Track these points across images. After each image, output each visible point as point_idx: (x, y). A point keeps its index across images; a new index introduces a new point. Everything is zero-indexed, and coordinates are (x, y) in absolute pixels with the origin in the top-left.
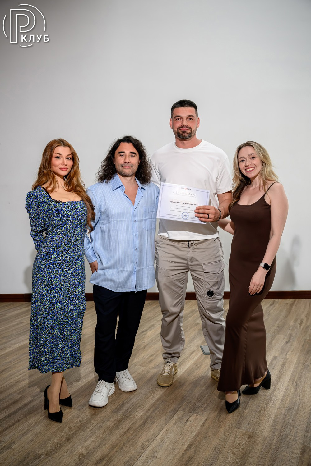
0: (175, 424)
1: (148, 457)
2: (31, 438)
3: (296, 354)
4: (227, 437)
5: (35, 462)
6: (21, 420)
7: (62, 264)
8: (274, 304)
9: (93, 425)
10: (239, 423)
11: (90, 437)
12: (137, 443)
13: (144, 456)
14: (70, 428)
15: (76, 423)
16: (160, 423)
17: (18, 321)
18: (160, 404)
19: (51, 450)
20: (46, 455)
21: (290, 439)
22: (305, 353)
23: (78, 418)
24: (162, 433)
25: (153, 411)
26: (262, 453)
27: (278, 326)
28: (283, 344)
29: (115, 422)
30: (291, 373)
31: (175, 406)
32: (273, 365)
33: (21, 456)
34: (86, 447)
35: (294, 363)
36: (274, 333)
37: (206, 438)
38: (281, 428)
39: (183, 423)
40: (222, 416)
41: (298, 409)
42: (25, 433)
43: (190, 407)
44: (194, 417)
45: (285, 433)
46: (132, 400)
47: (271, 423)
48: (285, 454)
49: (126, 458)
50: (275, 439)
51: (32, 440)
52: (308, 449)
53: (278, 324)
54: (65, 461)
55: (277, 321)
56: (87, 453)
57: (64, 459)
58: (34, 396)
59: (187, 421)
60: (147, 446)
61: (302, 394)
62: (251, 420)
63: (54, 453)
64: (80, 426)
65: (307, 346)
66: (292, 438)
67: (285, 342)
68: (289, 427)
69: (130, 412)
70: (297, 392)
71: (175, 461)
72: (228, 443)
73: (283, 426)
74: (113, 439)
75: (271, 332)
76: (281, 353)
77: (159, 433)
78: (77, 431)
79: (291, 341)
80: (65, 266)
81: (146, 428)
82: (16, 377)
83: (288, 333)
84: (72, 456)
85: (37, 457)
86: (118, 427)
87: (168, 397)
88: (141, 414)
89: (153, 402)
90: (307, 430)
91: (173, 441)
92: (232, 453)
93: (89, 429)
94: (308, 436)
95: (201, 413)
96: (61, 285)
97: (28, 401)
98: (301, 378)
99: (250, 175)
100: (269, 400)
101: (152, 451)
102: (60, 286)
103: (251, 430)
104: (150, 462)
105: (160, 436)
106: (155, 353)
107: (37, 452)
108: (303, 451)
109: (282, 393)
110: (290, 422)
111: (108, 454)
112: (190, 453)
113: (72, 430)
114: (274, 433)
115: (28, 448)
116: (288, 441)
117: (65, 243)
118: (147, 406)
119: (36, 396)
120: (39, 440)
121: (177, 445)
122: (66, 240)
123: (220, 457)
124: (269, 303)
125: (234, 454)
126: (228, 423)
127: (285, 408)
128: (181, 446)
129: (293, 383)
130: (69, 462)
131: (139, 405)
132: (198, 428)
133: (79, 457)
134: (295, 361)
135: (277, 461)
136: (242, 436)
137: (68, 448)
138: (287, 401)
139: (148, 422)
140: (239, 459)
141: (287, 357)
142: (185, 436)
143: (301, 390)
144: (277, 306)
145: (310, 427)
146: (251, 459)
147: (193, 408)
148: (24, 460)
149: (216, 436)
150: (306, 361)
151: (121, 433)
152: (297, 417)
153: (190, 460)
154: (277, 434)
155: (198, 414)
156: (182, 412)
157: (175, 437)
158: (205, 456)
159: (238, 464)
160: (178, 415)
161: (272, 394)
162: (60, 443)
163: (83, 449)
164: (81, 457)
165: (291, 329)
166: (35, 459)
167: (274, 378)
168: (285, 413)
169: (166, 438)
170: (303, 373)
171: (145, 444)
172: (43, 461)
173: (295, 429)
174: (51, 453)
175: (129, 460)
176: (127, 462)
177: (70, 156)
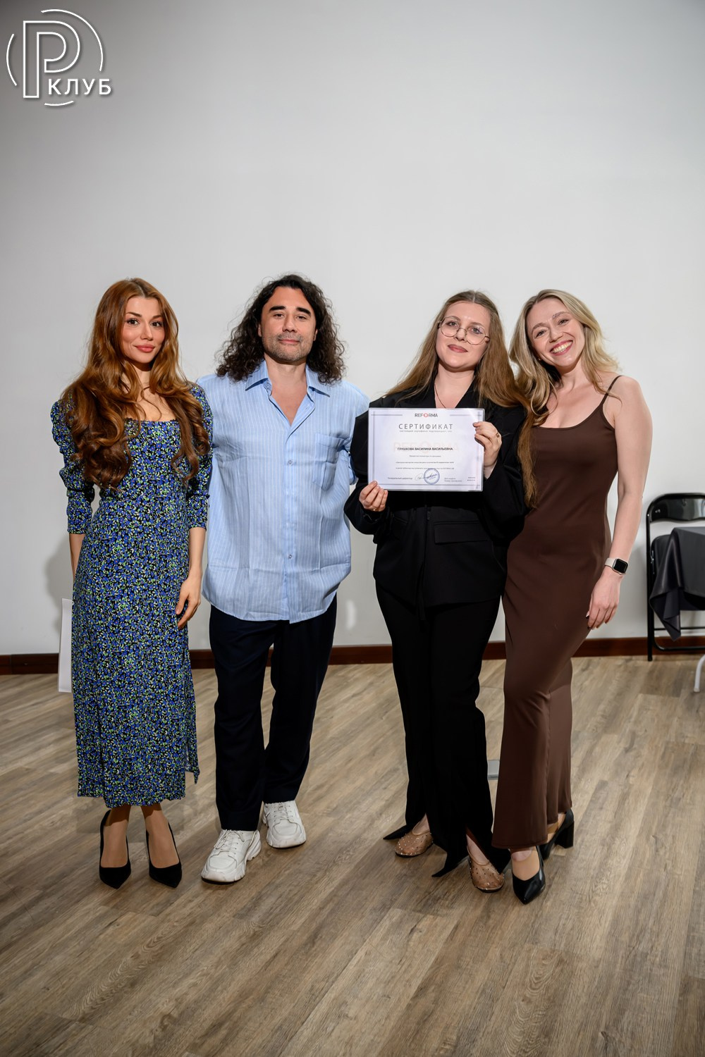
0: (384, 939)
1: (326, 1017)
2: (42, 984)
3: (649, 775)
4: (509, 964)
5: (56, 1039)
6: (16, 942)
8: (590, 667)
9: (192, 947)
10: (534, 932)
11: (186, 975)
12: (298, 985)
13: (318, 1015)
14: (136, 956)
15: (151, 945)
16: (351, 938)
18: (348, 894)
19: (92, 1008)
21: (653, 964)
22: (668, 771)
23: (154, 932)
24: (357, 960)
25: (332, 911)
26: (592, 998)
27: (603, 716)
28: (619, 753)
29: (243, 939)
30: (641, 816)
31: (381, 898)
32: (600, 801)
33: (21, 1027)
34: (176, 1000)
35: (648, 795)
36: (597, 731)
38: (631, 940)
39: (404, 937)
40: (492, 916)
41: (665, 895)
42: (26, 972)
43: (417, 901)
44: (426, 922)
45: (641, 949)
46: (280, 889)
47: (605, 930)
48: (645, 996)
49: (274, 1021)
50: (618, 965)
51: (45, 987)
52: (696, 984)
53: (604, 711)
54: (129, 1034)
55: (599, 704)
56: (181, 1014)
57: (126, 1028)
58: (46, 887)
59: (413, 930)
60: (323, 992)
61: (671, 862)
62: (560, 924)
63: (101, 1017)
64: (159, 952)
65: (673, 756)
66: (658, 959)
67: (622, 749)
68: (647, 936)
69: (277, 915)
70: (658, 859)
71: (392, 1024)
72: (511, 977)
73: (633, 935)
74: (241, 978)
75: (589, 728)
76: (616, 773)
77: (349, 961)
78: (153, 963)
79: (635, 746)
81: (318, 949)
83: (628, 730)
84: (145, 1022)
85: (59, 1026)
86: (251, 950)
87: (364, 879)
88: (303, 920)
89: (331, 890)
90: (690, 941)
91: (383, 976)
92: (522, 999)
93: (183, 957)
94: (693, 955)
95: (445, 911)
97: (30, 899)
98: (664, 826)
100: (596, 877)
101: (335, 1001)
102: (133, 615)
103: (562, 945)
104: (331, 1028)
105: (352, 967)
106: (326, 782)
107: (60, 1016)
108: (685, 988)
109: (625, 862)
110: (650, 924)
111: (229, 1015)
112: (425, 1002)
113: (142, 961)
114: (615, 950)
115: (36, 1008)
116: (649, 968)
117: (138, 516)
118: (316, 901)
119: (51, 886)
120: (63, 987)
121: (395, 987)
122: (139, 510)
123: (496, 1010)
124: (579, 665)
125: (527, 1001)
126: (507, 932)
127: (636, 895)
128: (404, 988)
129: (648, 839)
130: (137, 1036)
131: (296, 898)
132: (440, 945)
133: (162, 1022)
134: (649, 791)
135: (627, 1013)
136: (543, 959)
137: (133, 1003)
138: (639, 879)
139: (321, 937)
140: (540, 1013)
141: (631, 783)
142: (410, 965)
143: (668, 854)
144: (597, 671)
145: (695, 934)
146: (568, 1010)
147: (424, 900)
148: (28, 1035)
149: (482, 962)
150: (673, 790)
151: (259, 964)
152: (665, 914)
153: (426, 1020)
154: (621, 952)
155: (438, 915)
156: (399, 910)
157: (387, 969)
158: (461, 1008)
159: (538, 1024)
160: (393, 917)
161: (603, 865)
162: (114, 991)
163: (171, 1004)
164: (166, 1024)
165: (633, 720)
166: (55, 1032)
167: (603, 828)
168: (636, 906)
169: (366, 971)
170: (670, 815)
171: (317, 986)
172: (76, 1035)
173: (663, 940)
174: (92, 1015)
175: (281, 1025)
176: (278, 1029)
177: (159, 319)
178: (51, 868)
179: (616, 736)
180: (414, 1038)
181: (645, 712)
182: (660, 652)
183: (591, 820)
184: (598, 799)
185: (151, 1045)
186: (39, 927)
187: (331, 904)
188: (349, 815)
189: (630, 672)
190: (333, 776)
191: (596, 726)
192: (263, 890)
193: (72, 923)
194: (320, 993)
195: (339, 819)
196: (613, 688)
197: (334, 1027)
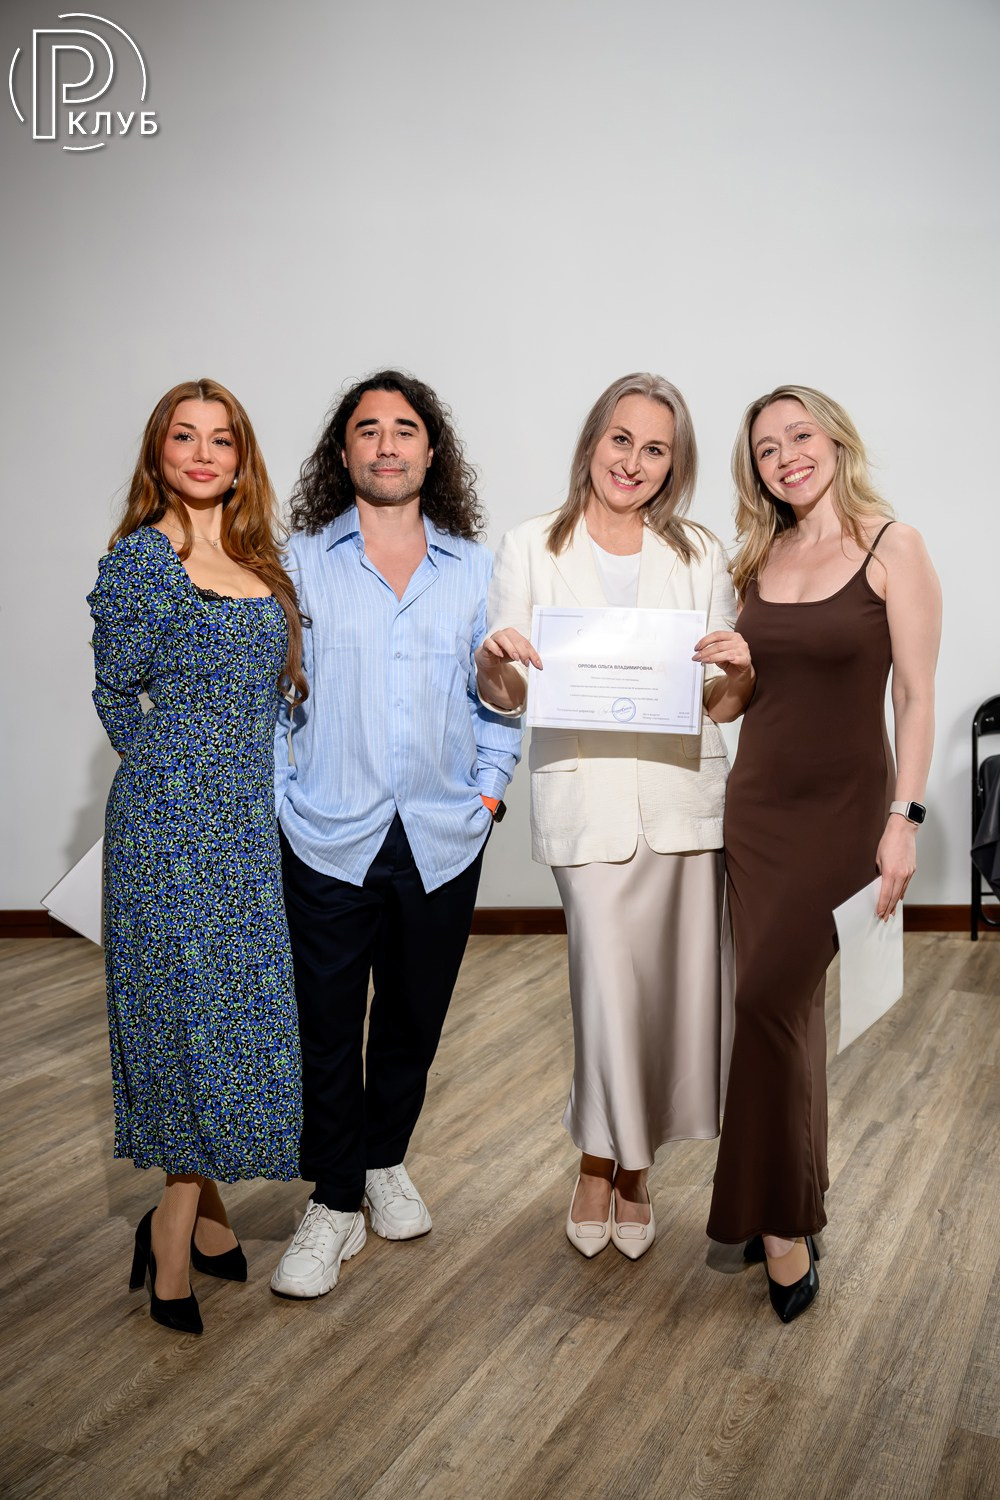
0: (519, 1350)
1: (417, 1465)
2: (25, 1397)
3: (947, 1115)
4: (696, 1398)
5: (32, 1481)
7: (202, 809)
9: (242, 1352)
10: (739, 1350)
11: (229, 1393)
12: (384, 1414)
13: (406, 1461)
14: (162, 1362)
15: (185, 1346)
16: (471, 1347)
17: (22, 1000)
18: (475, 1282)
19: (90, 1437)
20: (69, 1454)
21: (910, 1407)
22: (977, 1111)
24: (473, 1382)
25: (450, 1307)
26: (810, 1455)
27: (890, 1023)
28: (907, 1079)
29: (317, 1343)
30: (926, 1179)
31: (524, 1289)
32: (868, 1153)
34: (209, 1429)
35: (940, 1148)
36: (878, 1046)
37: (621, 1399)
38: (882, 1368)
39: (548, 1350)
40: (682, 1323)
41: (944, 1300)
43: (575, 1295)
44: (586, 1326)
45: (894, 1383)
46: (380, 1270)
47: (846, 1352)
48: (891, 1456)
49: (342, 1468)
50: (858, 1407)
51: (27, 1402)
52: (970, 1441)
53: (894, 1016)
54: (135, 1477)
56: (212, 1451)
57: (131, 1468)
58: (51, 1254)
59: (561, 1340)
60: (418, 1428)
61: (960, 1251)
62: (781, 1339)
63: (99, 1449)
64: (197, 1356)
65: (987, 1088)
66: (918, 1400)
67: (912, 1074)
68: (908, 1364)
69: (370, 1308)
70: (942, 1246)
71: (511, 1480)
72: (695, 1419)
73: (887, 1362)
74: (305, 1401)
75: (867, 1042)
76: (898, 1111)
77: (463, 1382)
78: (184, 1372)
79: (933, 1071)
80: (212, 817)
81: (422, 1363)
83: (925, 1046)
84: (160, 1461)
85: (40, 1461)
86: (326, 1360)
87: (503, 1259)
88: (406, 1317)
89: (453, 1274)
90: (970, 1375)
91: (508, 1407)
92: (706, 1451)
93: (227, 1365)
94: (972, 1396)
95: (613, 1313)
96: (199, 881)
97: (29, 1269)
98: (958, 1196)
99: (798, 498)
100: (845, 1271)
101: (433, 1443)
103: (778, 1373)
104: (422, 1483)
105: (465, 1393)
106: (471, 1111)
107: (43, 1445)
108: (953, 1448)
109: (891, 1248)
110: (915, 1346)
111: (281, 1454)
112: (564, 1451)
113: (169, 1369)
114: (855, 1384)
115: (11, 1432)
116: (903, 1412)
117: (215, 740)
118: (429, 1289)
119: (59, 1252)
120: (53, 1403)
121: (523, 1425)
122: (221, 730)
123: (666, 1467)
125: (714, 1455)
126: (700, 1348)
127: (900, 1300)
128: (535, 1427)
129: (930, 1215)
130: (145, 1481)
131: (402, 1284)
132: (599, 1364)
133: (183, 1462)
134: (943, 1139)
135: (859, 1482)
136: (747, 1393)
137: (147, 1432)
138: (908, 1276)
139: (428, 1345)
140: (731, 1475)
141: (918, 1127)
142: (549, 1393)
143: (958, 1238)
145: (980, 1364)
146: (772, 1473)
147: (586, 1295)
149: (656, 1392)
150: (979, 1141)
151: (334, 1380)
152: (939, 1331)
153: (560, 1478)
154: (864, 1388)
155: (602, 1318)
156: (546, 1308)
157: (516, 1397)
158: (614, 1462)
159: (724, 1492)
160: (533, 1319)
161: (858, 1251)
162: (123, 1412)
163: (200, 1435)
164: (188, 1464)
165: (934, 1030)
166: (32, 1470)
167: (866, 1195)
168: (898, 1318)
169: (485, 1398)
170: (969, 1179)
171: (412, 1418)
172: (60, 1475)
173: (930, 1373)
174: (88, 1446)
175: (352, 1474)
176: (346, 1481)
177: (226, 434)
178: (62, 1226)
179: (906, 1054)
181: (955, 1018)
182: (989, 928)
183: (851, 1181)
184: (865, 1151)
185: (163, 1496)
186: (33, 1312)
187: (450, 1294)
188: (496, 1162)
189: (941, 957)
190: (481, 1102)
191: (878, 1039)
192: (356, 1270)
193: (80, 1308)
194: (413, 1429)
195: (481, 1167)
197: (427, 1482)
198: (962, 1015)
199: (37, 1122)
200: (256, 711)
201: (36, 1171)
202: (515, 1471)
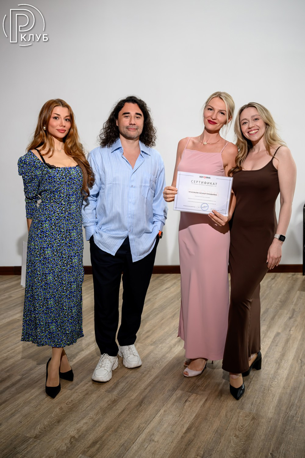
0: (173, 404)
1: (144, 440)
2: (19, 420)
3: (300, 330)
4: (229, 419)
5: (23, 446)
6: (8, 400)
7: (55, 233)
8: (276, 278)
9: (86, 405)
10: (242, 403)
11: (83, 418)
12: (133, 425)
13: (141, 439)
14: (61, 409)
15: (68, 403)
16: (158, 403)
17: (7, 295)
18: (158, 383)
19: (40, 432)
20: (34, 438)
21: (296, 421)
23: (69, 398)
24: (159, 415)
25: (150, 391)
26: (267, 436)
27: (280, 301)
28: (287, 319)
29: (109, 402)
30: (295, 350)
31: (173, 385)
32: (276, 342)
34: (78, 430)
35: (299, 340)
36: (277, 308)
37: (206, 419)
38: (287, 409)
39: (182, 404)
42: (12, 414)
43: (189, 387)
44: (193, 396)
45: (291, 414)
46: (127, 379)
47: (275, 404)
48: (292, 437)
49: (121, 442)
50: (280, 421)
51: (20, 422)
53: (281, 299)
54: (56, 445)
55: (279, 296)
56: (79, 436)
57: (54, 442)
58: (23, 375)
59: (186, 401)
60: (143, 429)
62: (254, 400)
63: (43, 436)
64: (72, 407)
66: (299, 419)
67: (288, 317)
68: (294, 408)
69: (125, 392)
70: (302, 371)
71: (174, 445)
72: (230, 425)
73: (288, 407)
74: (107, 420)
75: (273, 307)
76: (285, 329)
77: (156, 414)
78: (68, 412)
79: (294, 316)
80: (58, 236)
81: (143, 408)
82: (4, 354)
83: (291, 308)
84: (63, 439)
85: (25, 440)
86: (113, 408)
87: (165, 376)
88: (137, 394)
89: (150, 380)
91: (171, 422)
92: (234, 435)
93: (82, 409)
95: (202, 392)
96: (54, 256)
97: (16, 380)
99: (254, 138)
100: (272, 379)
101: (149, 433)
103: (255, 411)
104: (146, 446)
105: (157, 418)
106: (151, 329)
107: (26, 435)
109: (286, 372)
110: (296, 402)
111: (101, 438)
112: (190, 435)
113: (63, 411)
114: (279, 414)
115: (15, 431)
116: (294, 423)
117: (58, 212)
118: (143, 385)
119: (25, 374)
120: (28, 422)
121: (176, 428)
122: (59, 209)
123: (222, 440)
124: (270, 277)
125: (237, 436)
127: (290, 388)
128: (180, 428)
129: (297, 361)
130: (59, 446)
131: (134, 384)
132: (198, 408)
133: (70, 440)
134: (299, 337)
135: (283, 444)
136: (245, 417)
137: (58, 431)
138: (292, 380)
139: (144, 403)
140: (242, 443)
141: (291, 334)
142: (184, 418)
144: (279, 280)
146: (256, 442)
147: (192, 387)
148: (11, 444)
149: (217, 417)
151: (116, 414)
152: (303, 397)
153: (189, 444)
154: (282, 415)
155: (198, 394)
156: (180, 391)
157: (173, 419)
158: (206, 439)
159: (241, 448)
160: (177, 395)
161: (276, 372)
162: (50, 425)
163: (75, 431)
164: (72, 441)
165: (294, 303)
166: (23, 443)
167: (277, 355)
168: (290, 393)
169: (164, 419)
171: (141, 426)
172: (32, 444)
173: (302, 410)
174: (40, 435)
175: (124, 443)
176: (122, 446)
177: (69, 118)
178: (26, 366)
179: (286, 311)
180: (184, 452)
181: (300, 300)
183: (271, 351)
184: (276, 341)
185: (65, 451)
186: (19, 393)
187: (150, 387)
188: (160, 346)
189: (294, 281)
190: (154, 327)
191: (276, 306)
192: (120, 379)
193: (34, 392)
194: (142, 429)
195: (156, 347)
196: (285, 288)
197: (148, 446)
198: (302, 299)
199: (15, 333)
200: (71, 203)
201: (16, 349)
202: (175, 442)
